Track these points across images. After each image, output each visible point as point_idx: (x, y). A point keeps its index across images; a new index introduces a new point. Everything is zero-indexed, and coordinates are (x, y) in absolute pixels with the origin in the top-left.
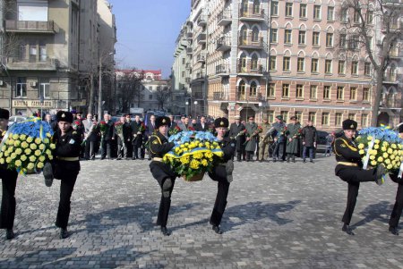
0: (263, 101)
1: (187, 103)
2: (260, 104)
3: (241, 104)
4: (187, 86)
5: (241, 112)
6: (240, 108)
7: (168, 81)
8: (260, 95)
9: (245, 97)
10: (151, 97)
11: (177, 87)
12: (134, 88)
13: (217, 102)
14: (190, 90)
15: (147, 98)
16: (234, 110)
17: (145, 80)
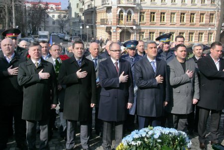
0: (136, 25)
1: (81, 27)
2: (134, 27)
3: (120, 28)
4: (81, 14)
5: (121, 33)
6: (120, 31)
7: (66, 11)
8: (134, 20)
9: (123, 22)
10: (54, 23)
11: (73, 16)
12: (40, 16)
13: (103, 26)
14: (83, 18)
15: (51, 24)
16: (116, 32)
17: (49, 10)
